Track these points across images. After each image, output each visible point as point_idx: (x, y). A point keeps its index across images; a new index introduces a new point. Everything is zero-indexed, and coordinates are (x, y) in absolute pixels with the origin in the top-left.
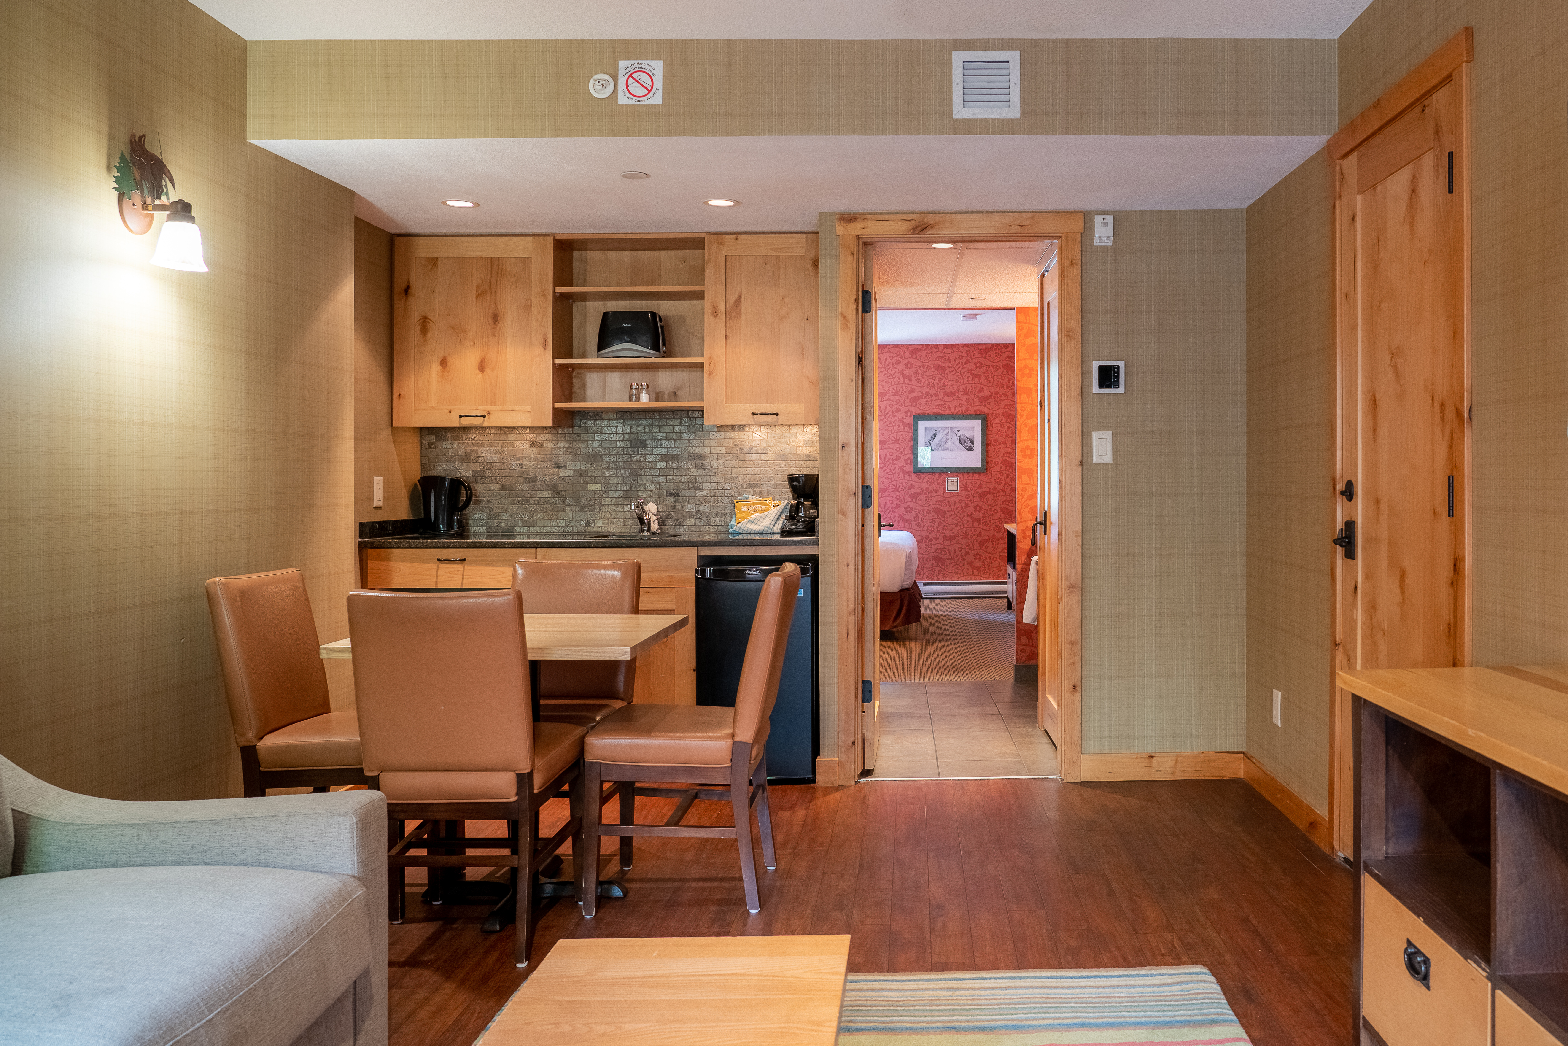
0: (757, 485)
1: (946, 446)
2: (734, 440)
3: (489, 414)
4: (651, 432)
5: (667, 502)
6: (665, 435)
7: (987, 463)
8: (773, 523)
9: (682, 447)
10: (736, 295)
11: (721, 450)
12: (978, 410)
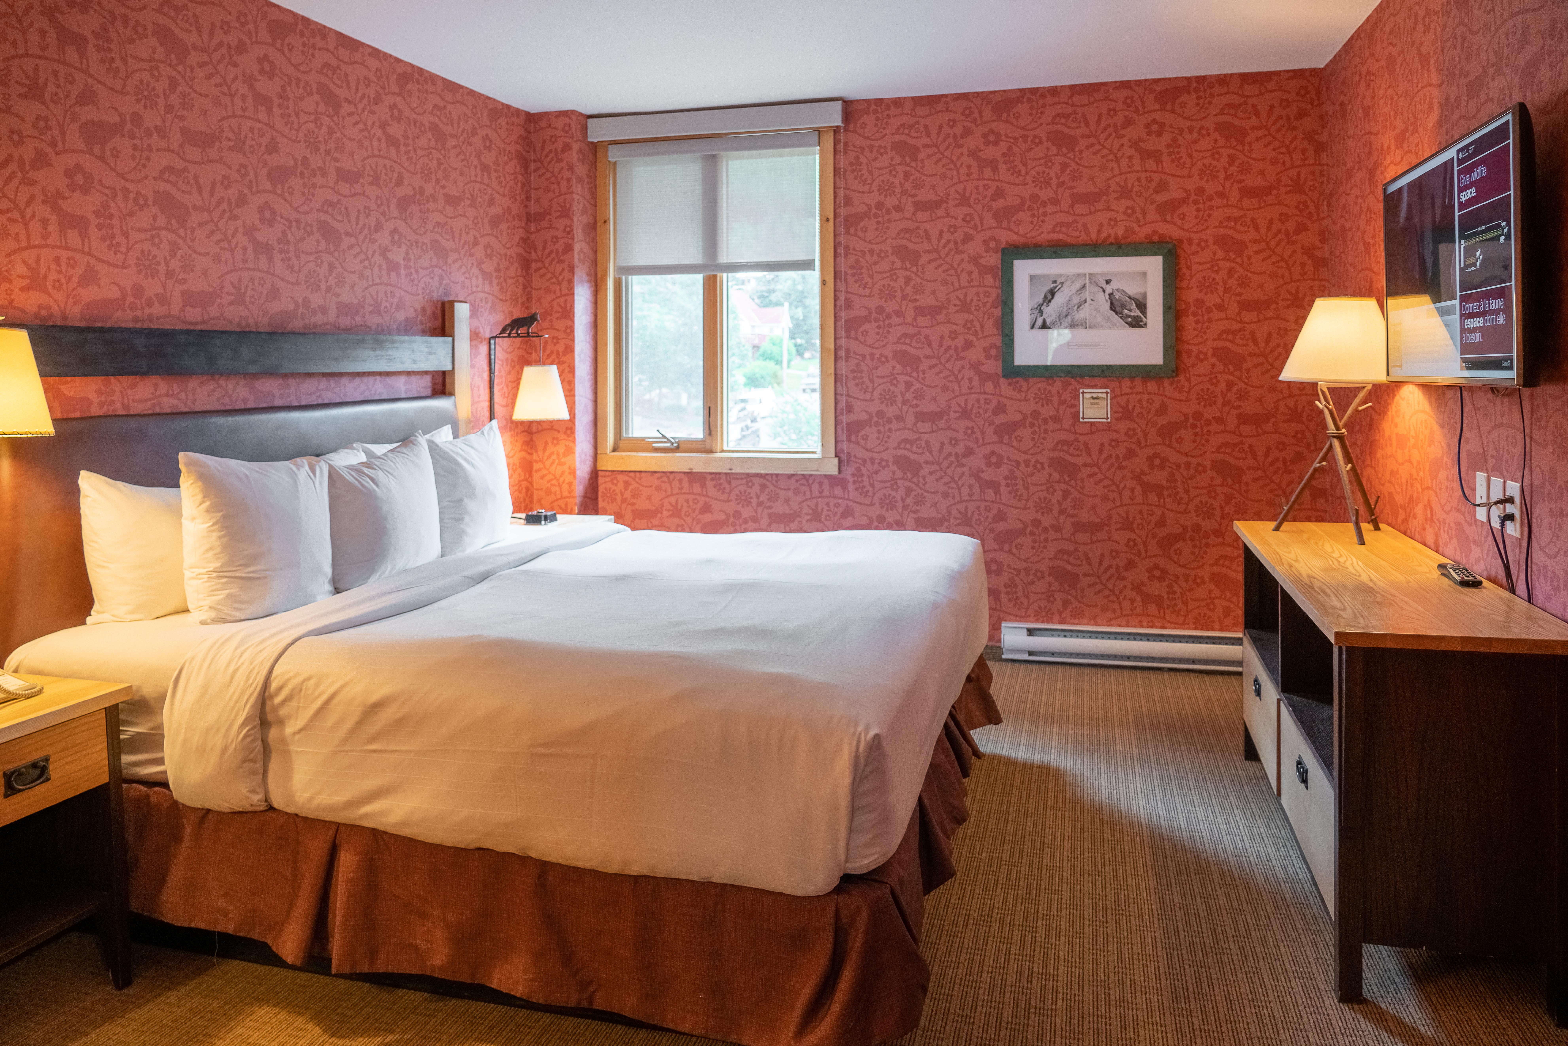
1: (1080, 316)
7: (1179, 355)
12: (1155, 232)
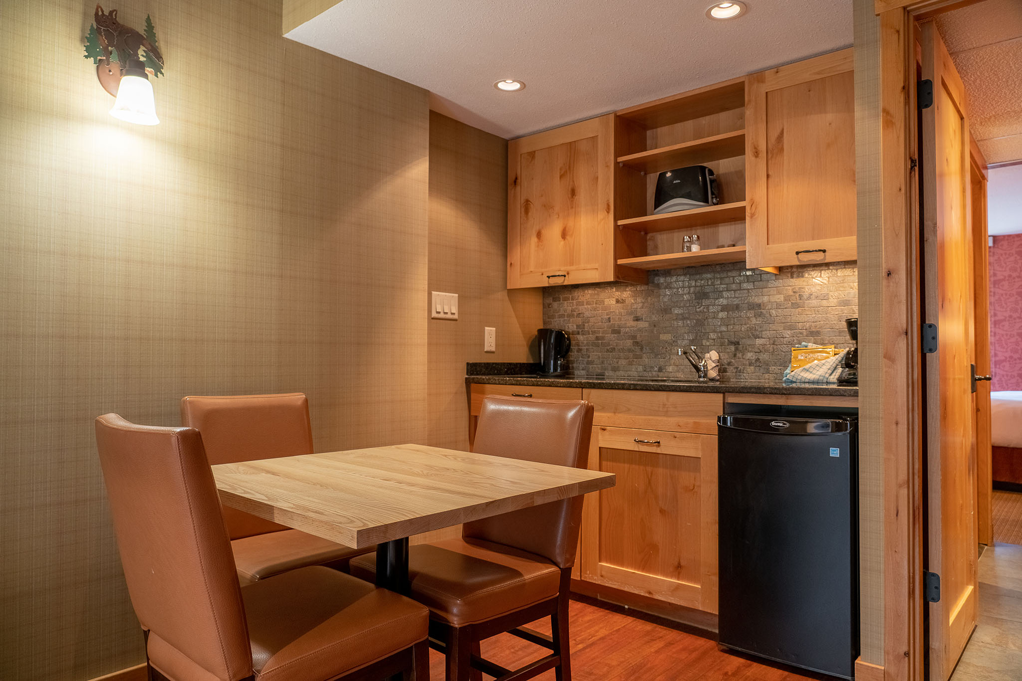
0: (818, 333)
2: (792, 287)
3: (568, 274)
4: (713, 284)
5: (728, 350)
6: (725, 286)
8: (830, 372)
9: (741, 297)
10: (779, 131)
11: (780, 298)
